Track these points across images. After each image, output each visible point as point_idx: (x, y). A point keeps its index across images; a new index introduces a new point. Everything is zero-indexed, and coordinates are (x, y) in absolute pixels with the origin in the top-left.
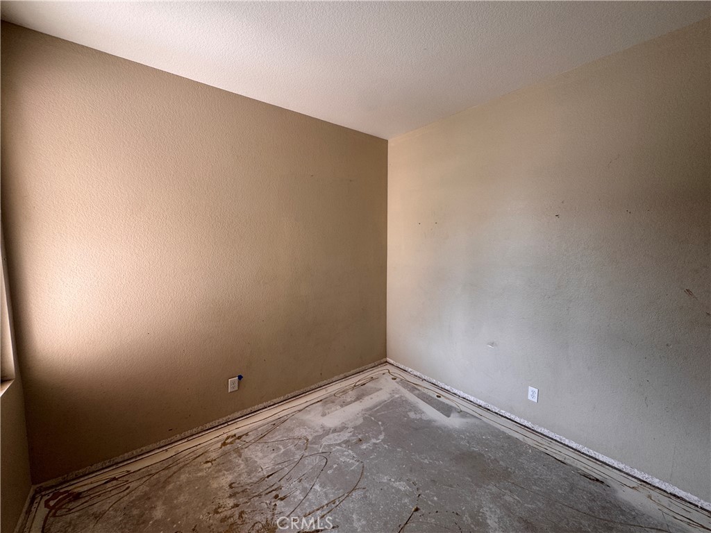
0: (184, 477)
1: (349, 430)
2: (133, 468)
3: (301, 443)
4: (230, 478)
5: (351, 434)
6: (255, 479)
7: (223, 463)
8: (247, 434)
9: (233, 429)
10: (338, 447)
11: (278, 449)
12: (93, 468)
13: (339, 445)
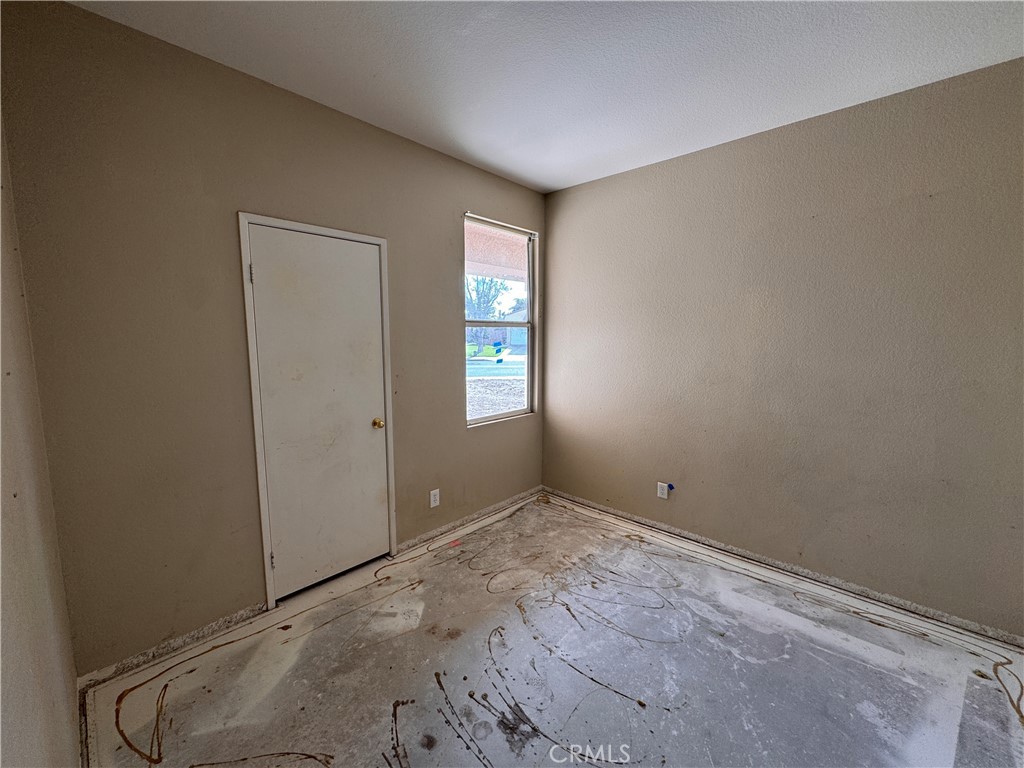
0: (584, 531)
1: (733, 621)
2: (577, 509)
3: (670, 581)
4: (595, 551)
5: (726, 623)
6: (604, 566)
7: (607, 543)
8: (649, 544)
9: (647, 534)
10: (688, 614)
11: (649, 569)
12: (565, 495)
13: (694, 614)
